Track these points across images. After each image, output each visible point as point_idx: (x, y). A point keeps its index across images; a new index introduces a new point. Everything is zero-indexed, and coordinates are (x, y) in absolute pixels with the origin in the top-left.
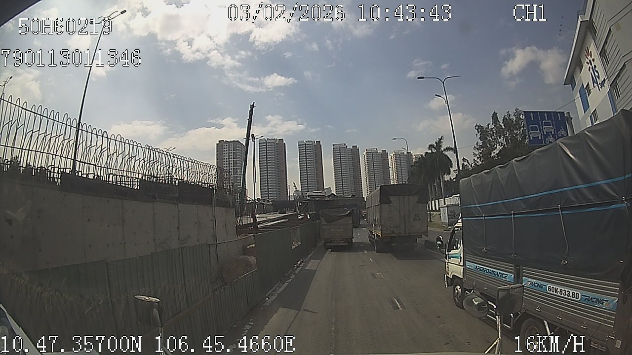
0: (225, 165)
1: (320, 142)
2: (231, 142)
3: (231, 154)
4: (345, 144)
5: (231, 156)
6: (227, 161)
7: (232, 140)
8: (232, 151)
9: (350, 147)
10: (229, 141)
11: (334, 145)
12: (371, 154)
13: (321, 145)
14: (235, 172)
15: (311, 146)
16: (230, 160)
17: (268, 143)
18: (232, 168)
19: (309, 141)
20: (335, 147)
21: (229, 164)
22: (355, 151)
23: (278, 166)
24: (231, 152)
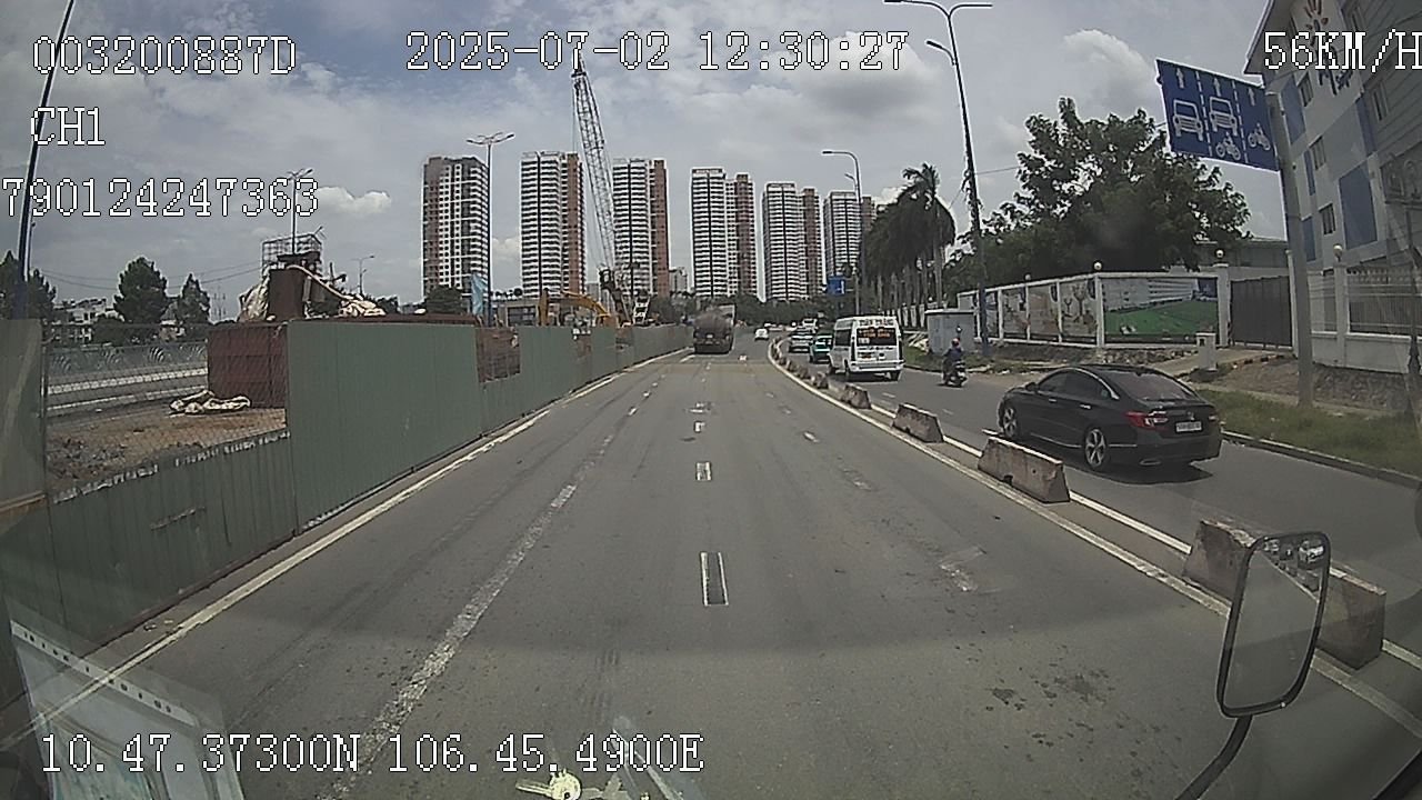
0: (444, 215)
1: (662, 161)
2: (458, 161)
3: (456, 189)
4: (720, 171)
5: (458, 192)
6: (447, 205)
7: (460, 157)
8: (460, 182)
9: (732, 178)
10: (454, 158)
11: (694, 171)
12: (778, 198)
13: (665, 171)
14: (465, 229)
15: (643, 171)
16: (455, 201)
17: (544, 162)
18: (460, 219)
19: (638, 161)
20: (695, 175)
21: (452, 211)
22: (742, 187)
23: (564, 216)
24: (456, 183)
